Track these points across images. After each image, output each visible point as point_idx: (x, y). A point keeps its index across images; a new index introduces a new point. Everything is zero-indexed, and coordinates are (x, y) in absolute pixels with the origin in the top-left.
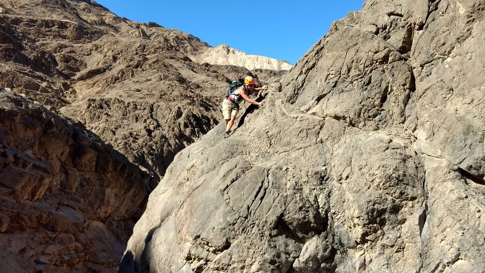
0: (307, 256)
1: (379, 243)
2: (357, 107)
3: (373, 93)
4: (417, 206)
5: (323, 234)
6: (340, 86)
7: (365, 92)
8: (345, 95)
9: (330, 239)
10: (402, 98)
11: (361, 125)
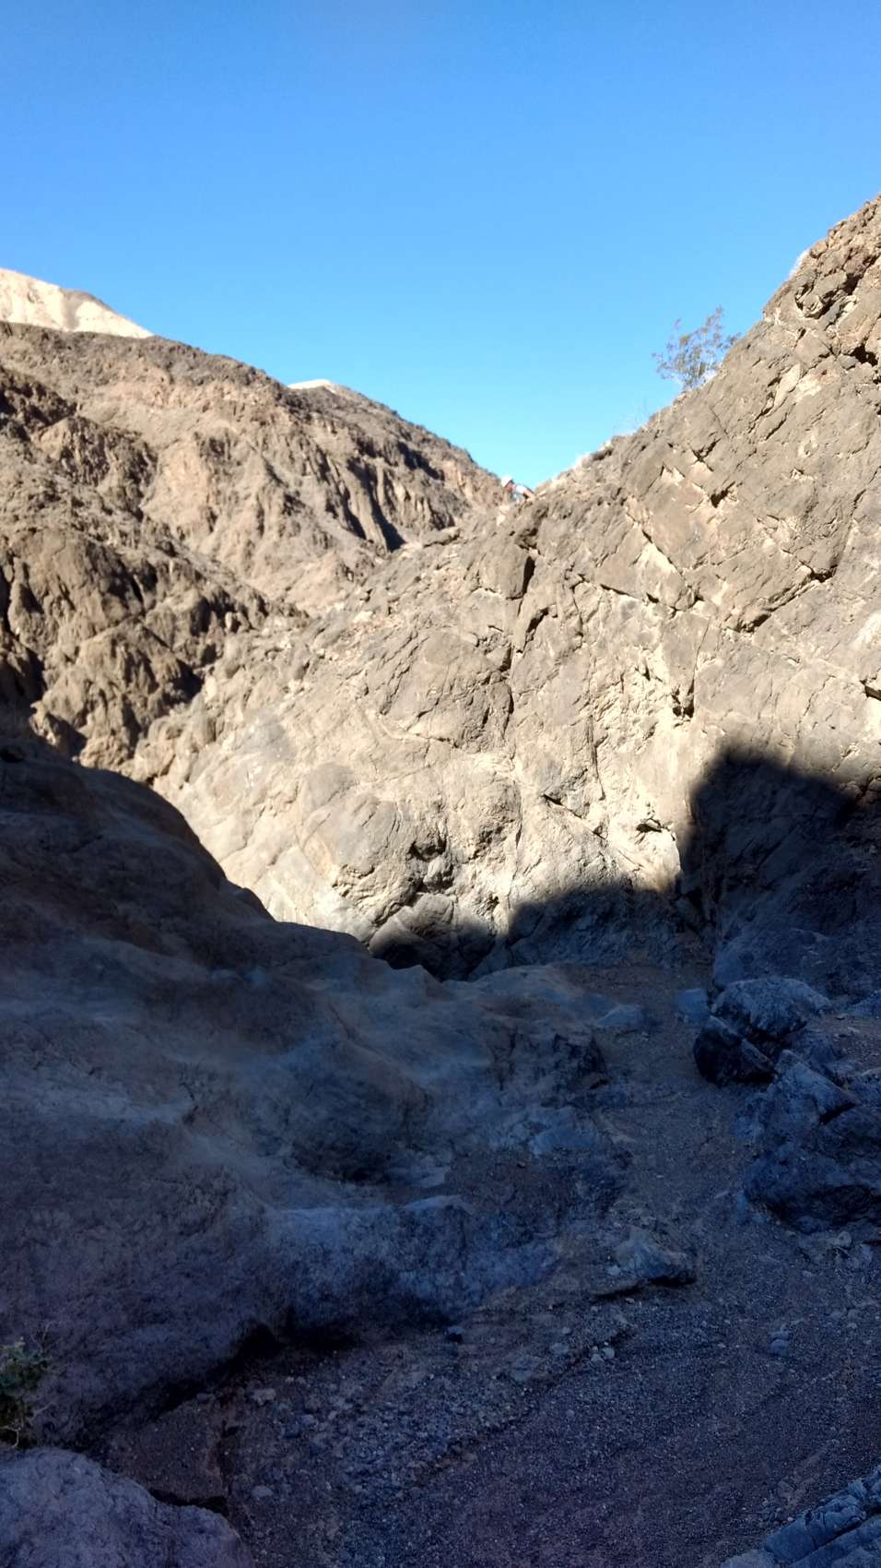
0: (434, 872)
1: (487, 857)
2: (461, 729)
3: (476, 714)
4: (515, 826)
5: (444, 854)
6: (442, 704)
7: (468, 713)
8: (448, 715)
9: (449, 858)
10: (502, 721)
11: (464, 746)
